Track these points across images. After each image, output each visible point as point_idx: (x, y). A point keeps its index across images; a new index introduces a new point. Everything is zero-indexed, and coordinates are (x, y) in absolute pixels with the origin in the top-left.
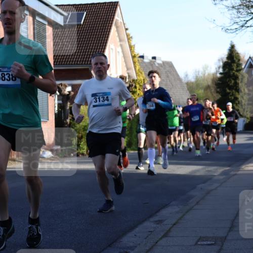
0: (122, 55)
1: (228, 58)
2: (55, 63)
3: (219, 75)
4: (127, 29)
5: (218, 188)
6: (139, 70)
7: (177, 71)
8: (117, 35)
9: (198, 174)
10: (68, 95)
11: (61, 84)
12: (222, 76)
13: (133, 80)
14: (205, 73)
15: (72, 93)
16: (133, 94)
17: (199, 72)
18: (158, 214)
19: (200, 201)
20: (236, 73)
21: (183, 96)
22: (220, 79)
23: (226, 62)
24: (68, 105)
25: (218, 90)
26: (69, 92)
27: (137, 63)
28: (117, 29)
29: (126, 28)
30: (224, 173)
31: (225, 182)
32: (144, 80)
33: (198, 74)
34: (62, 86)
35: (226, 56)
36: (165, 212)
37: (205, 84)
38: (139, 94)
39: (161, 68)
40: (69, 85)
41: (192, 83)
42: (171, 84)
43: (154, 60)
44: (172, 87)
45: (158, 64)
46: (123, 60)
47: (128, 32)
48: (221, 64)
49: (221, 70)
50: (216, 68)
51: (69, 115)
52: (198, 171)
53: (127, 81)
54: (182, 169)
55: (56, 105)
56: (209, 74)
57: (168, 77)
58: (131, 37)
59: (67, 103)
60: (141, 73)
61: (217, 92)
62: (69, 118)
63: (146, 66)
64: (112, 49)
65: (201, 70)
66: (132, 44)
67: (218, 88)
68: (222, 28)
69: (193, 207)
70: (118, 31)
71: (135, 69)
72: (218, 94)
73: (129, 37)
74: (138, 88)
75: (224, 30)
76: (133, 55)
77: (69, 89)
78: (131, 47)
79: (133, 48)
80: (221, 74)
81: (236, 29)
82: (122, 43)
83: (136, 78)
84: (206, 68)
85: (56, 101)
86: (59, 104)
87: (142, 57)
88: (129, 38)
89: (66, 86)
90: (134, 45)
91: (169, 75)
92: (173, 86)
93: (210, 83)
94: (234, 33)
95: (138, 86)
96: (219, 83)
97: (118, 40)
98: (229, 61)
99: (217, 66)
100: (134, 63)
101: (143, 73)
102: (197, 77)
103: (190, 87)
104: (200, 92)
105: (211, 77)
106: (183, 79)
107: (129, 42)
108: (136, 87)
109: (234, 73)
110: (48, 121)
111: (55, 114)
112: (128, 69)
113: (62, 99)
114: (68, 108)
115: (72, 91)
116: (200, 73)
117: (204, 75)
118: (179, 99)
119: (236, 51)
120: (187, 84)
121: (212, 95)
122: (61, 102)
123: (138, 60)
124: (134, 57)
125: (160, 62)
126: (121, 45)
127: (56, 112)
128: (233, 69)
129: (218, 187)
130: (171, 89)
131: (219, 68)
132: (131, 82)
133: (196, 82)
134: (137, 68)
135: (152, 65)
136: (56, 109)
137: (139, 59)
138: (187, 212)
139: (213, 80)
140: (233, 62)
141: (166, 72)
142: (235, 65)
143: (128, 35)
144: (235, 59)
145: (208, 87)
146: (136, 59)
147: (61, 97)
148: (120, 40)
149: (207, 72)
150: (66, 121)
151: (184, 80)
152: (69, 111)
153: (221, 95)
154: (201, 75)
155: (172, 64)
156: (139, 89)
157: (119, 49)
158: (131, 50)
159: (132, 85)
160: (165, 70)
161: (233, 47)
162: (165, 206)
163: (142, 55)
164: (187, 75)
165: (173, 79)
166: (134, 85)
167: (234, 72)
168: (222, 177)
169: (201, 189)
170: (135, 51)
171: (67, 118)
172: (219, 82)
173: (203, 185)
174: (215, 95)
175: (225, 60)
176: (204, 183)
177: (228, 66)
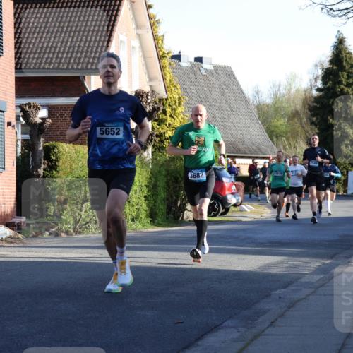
0: (141, 54)
1: (331, 62)
2: (19, 67)
3: (315, 93)
4: (150, 7)
5: (311, 297)
6: (170, 81)
7: (240, 83)
8: (132, 16)
9: (274, 271)
10: (41, 124)
11: (29, 105)
12: (321, 93)
13: (161, 100)
14: (291, 88)
15: (49, 121)
16: (159, 125)
17: (279, 87)
18: (199, 343)
19: (276, 319)
20: (346, 89)
21: (251, 129)
22: (317, 100)
23: (328, 69)
24: (42, 143)
25: (314, 119)
26: (43, 119)
27: (167, 68)
28: (132, 6)
29: (149, 3)
30: (321, 270)
31: (323, 285)
32: (179, 99)
33: (279, 90)
34: (30, 107)
35: (329, 59)
36: (212, 340)
37: (290, 108)
38: (170, 125)
39: (211, 78)
40: (43, 106)
41: (268, 106)
42: (230, 107)
43: (198, 63)
44: (230, 113)
45: (206, 70)
46: (143, 62)
47: (151, 11)
48: (320, 72)
49: (319, 84)
50: (311, 80)
51: (43, 160)
52: (275, 265)
53: (149, 101)
54: (246, 260)
55: (20, 143)
56: (297, 91)
57: (223, 94)
58: (158, 22)
59: (39, 139)
60: (175, 86)
61: (312, 123)
62: (43, 167)
63: (184, 73)
64: (122, 42)
65: (284, 82)
66: (160, 35)
67: (313, 116)
68: (322, 6)
69: (263, 331)
70: (133, 9)
71: (164, 80)
72: (314, 127)
73: (152, 21)
74: (168, 114)
75: (325, 10)
76: (161, 53)
77: (43, 113)
78: (156, 39)
79: (160, 42)
80: (318, 90)
81: (347, 9)
82: (140, 32)
83: (165, 97)
84: (292, 78)
85: (20, 136)
86: (24, 141)
87: (178, 57)
88: (154, 23)
89: (37, 109)
90: (163, 36)
91: (226, 91)
92: (232, 111)
93: (299, 107)
94: (343, 17)
95: (168, 110)
96: (316, 107)
97: (134, 26)
98: (335, 68)
99: (311, 76)
100: (162, 68)
101: (179, 86)
102: (276, 95)
103: (264, 114)
104: (281, 123)
105: (301, 95)
106: (251, 98)
107: (153, 30)
108: (164, 112)
109: (342, 90)
110: (4, 172)
111: (17, 159)
112: (150, 79)
113: (30, 132)
114: (41, 148)
115: (49, 117)
116: (281, 88)
117: (289, 91)
118: (243, 134)
119: (347, 48)
120: (259, 107)
121: (303, 127)
122: (27, 137)
123: (170, 64)
124: (161, 57)
125: (210, 67)
126: (139, 36)
127: (19, 155)
128: (340, 83)
129: (310, 295)
130: (229, 115)
131: (316, 79)
132: (155, 102)
133: (274, 104)
134: (168, 78)
135: (195, 73)
136: (19, 149)
137: (173, 61)
138: (253, 340)
139: (305, 101)
140: (342, 68)
141: (220, 85)
142: (345, 74)
143: (151, 18)
144: (344, 63)
145: (295, 114)
146: (166, 62)
147: (29, 128)
148: (138, 27)
149: (293, 86)
150: (37, 171)
151: (253, 101)
152: (43, 154)
153: (319, 129)
154: (282, 91)
155: (232, 71)
156: (171, 116)
157: (136, 43)
158: (156, 44)
159: (159, 108)
160: (218, 82)
161: (341, 42)
162: (214, 328)
163: (176, 53)
164: (257, 92)
165: (233, 98)
166: (161, 108)
167: (342, 86)
168: (317, 277)
169: (280, 297)
170: (165, 46)
171: (40, 167)
172: (315, 104)
173: (283, 290)
174: (308, 128)
175: (327, 65)
176: (285, 287)
177: (331, 77)
